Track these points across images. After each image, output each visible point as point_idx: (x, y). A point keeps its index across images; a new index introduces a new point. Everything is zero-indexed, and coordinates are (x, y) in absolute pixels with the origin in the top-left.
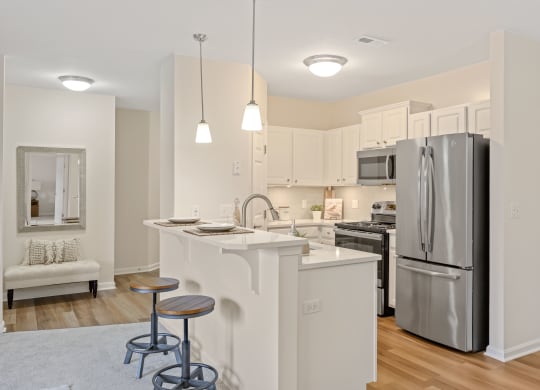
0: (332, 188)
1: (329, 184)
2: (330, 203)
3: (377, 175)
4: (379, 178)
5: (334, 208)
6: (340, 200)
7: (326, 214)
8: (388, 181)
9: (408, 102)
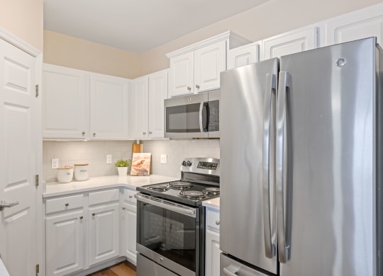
0: (141, 142)
1: (138, 136)
2: (139, 157)
3: (185, 128)
4: (188, 131)
5: (142, 162)
6: (149, 155)
7: (133, 169)
8: (203, 134)
9: (227, 33)
